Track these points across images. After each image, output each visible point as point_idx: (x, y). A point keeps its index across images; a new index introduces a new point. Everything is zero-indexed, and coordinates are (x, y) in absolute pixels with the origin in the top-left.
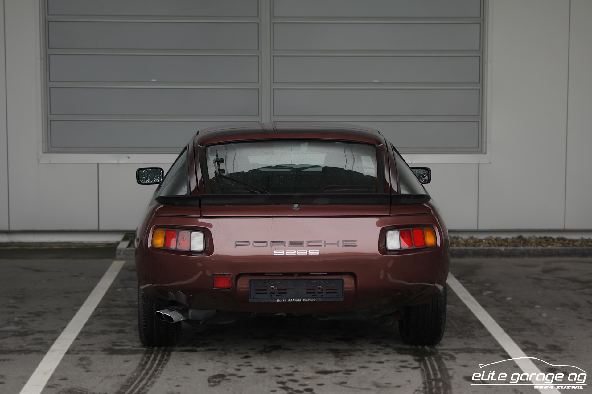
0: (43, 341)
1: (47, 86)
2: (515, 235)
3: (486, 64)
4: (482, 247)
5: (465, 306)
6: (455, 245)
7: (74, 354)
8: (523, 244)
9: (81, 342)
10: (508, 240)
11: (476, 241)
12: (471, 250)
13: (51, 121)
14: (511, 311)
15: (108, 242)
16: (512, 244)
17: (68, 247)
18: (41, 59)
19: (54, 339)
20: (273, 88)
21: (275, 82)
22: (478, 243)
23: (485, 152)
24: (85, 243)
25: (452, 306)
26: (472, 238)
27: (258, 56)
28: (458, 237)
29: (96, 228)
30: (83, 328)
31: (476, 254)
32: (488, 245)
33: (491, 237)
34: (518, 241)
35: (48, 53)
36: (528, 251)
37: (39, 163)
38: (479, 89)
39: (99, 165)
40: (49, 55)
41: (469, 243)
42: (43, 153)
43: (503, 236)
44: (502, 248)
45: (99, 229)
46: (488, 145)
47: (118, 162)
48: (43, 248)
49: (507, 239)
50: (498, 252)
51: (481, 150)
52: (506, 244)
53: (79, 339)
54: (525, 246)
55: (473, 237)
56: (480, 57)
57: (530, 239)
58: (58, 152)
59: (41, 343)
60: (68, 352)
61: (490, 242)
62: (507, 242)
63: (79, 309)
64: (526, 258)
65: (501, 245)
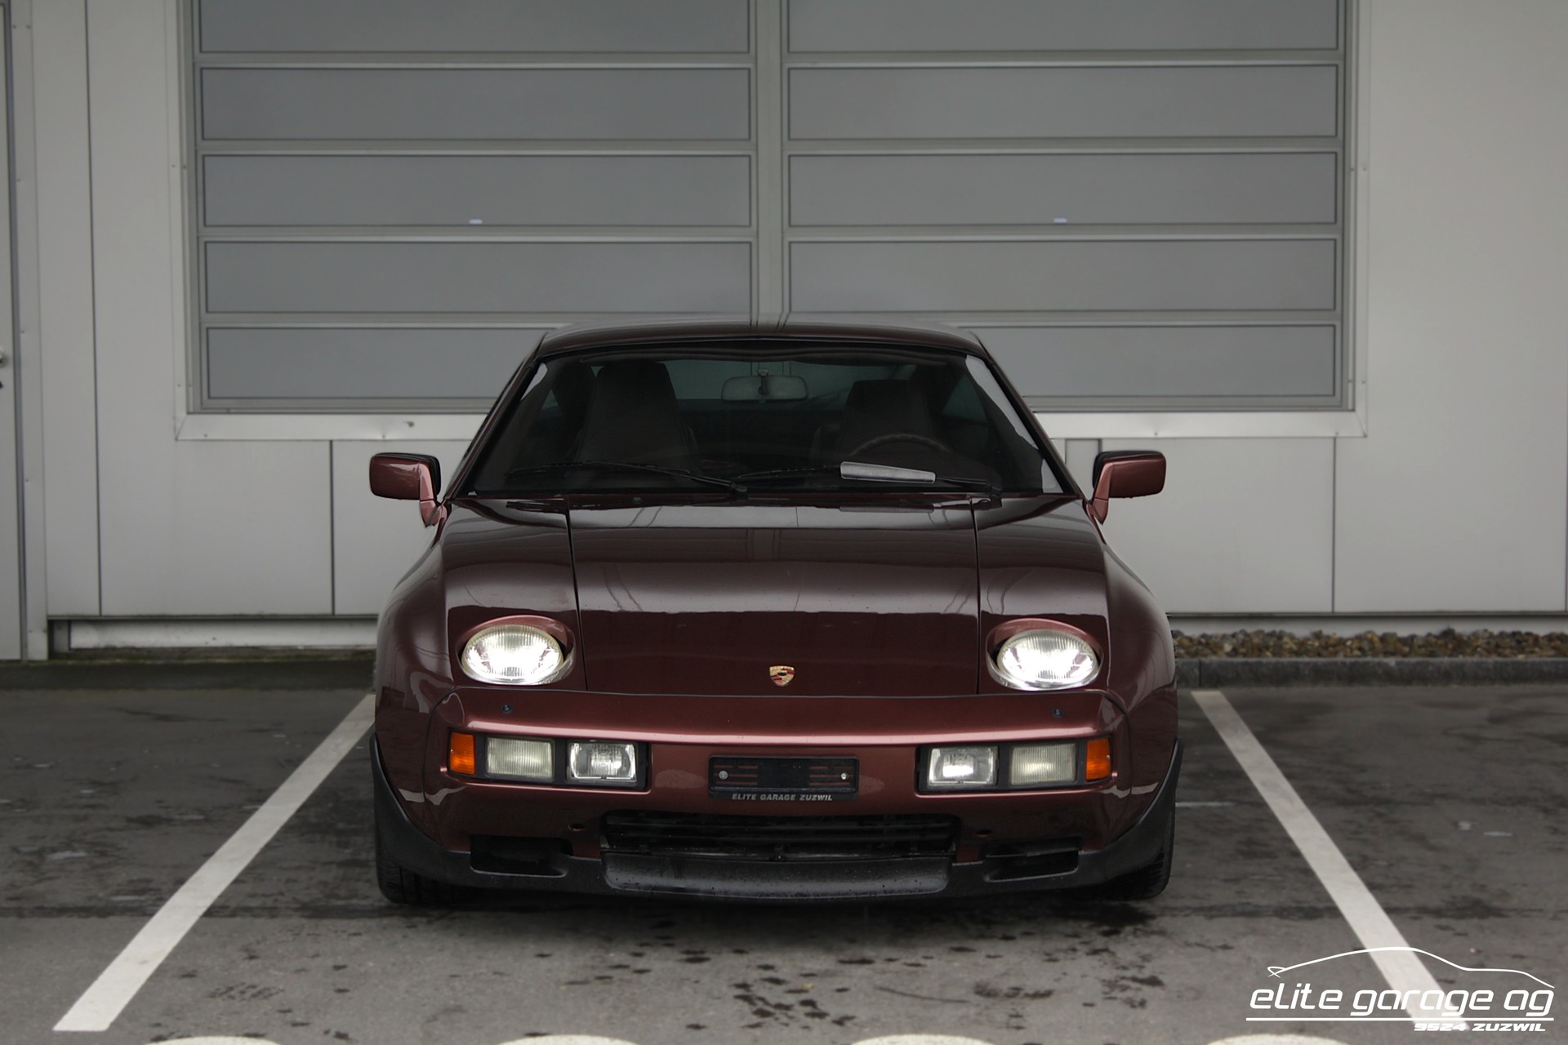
0: (152, 885)
1: (198, 238)
2: (1435, 628)
3: (1353, 173)
4: (1340, 658)
5: (1261, 804)
6: (1268, 653)
7: (225, 916)
8: (1454, 650)
9: (247, 888)
10: (1415, 641)
11: (1326, 643)
12: (1307, 664)
13: (208, 329)
14: (1380, 815)
15: (358, 646)
16: (1423, 650)
17: (252, 661)
18: (183, 167)
19: (180, 882)
20: (788, 239)
21: (793, 223)
22: (1331, 649)
23: (1350, 407)
24: (301, 650)
25: (1226, 804)
26: (1318, 635)
27: (749, 156)
28: (1281, 632)
29: (327, 610)
30: (258, 855)
31: (1321, 675)
32: (1356, 652)
33: (1369, 632)
34: (1440, 642)
35: (201, 153)
36: (1460, 667)
37: (176, 439)
38: (1335, 240)
39: (335, 444)
40: (204, 156)
41: (1310, 647)
42: (189, 413)
43: (1403, 631)
44: (1392, 661)
45: (333, 614)
46: (1359, 387)
47: (384, 436)
48: (188, 661)
49: (1413, 637)
50: (1380, 671)
51: (1341, 401)
52: (1406, 649)
53: (244, 882)
54: (1457, 656)
55: (1320, 632)
56: (1336, 153)
57: (1472, 638)
58: (228, 412)
59: (142, 892)
60: (210, 913)
61: (1366, 645)
62: (1411, 647)
63: (256, 809)
64: (1455, 686)
65: (1393, 654)
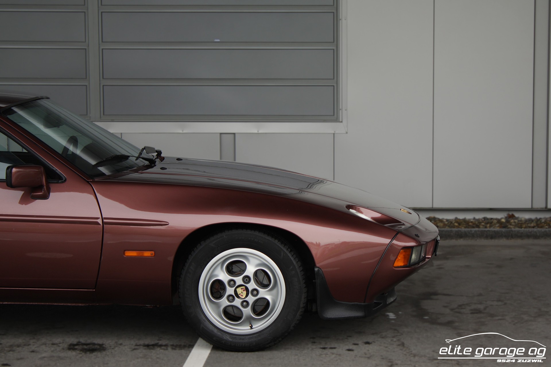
20: (102, 47)
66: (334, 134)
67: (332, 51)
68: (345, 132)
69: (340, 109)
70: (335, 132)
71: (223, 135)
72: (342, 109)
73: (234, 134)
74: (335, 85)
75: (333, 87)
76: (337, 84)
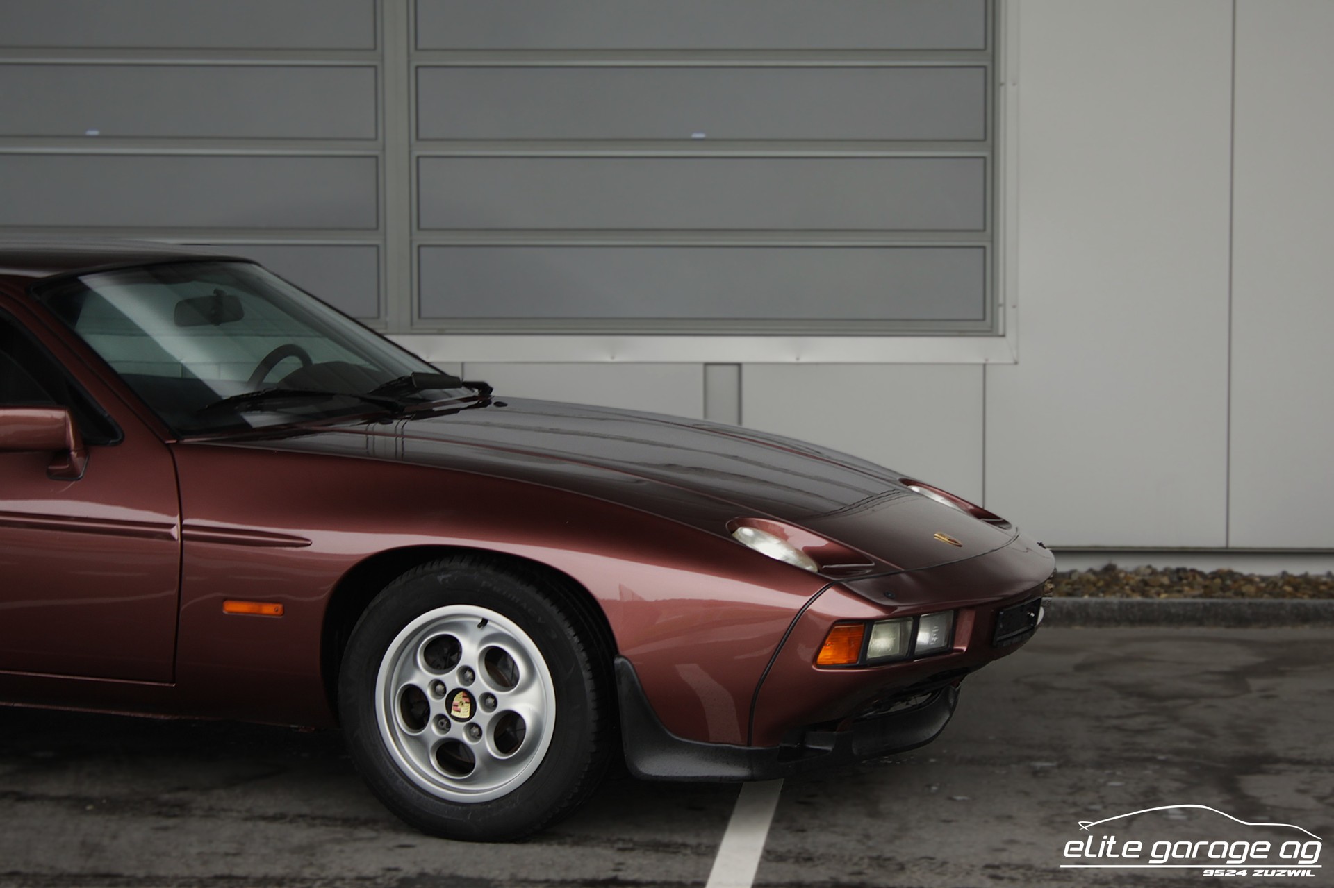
66: (984, 365)
67: (981, 161)
68: (1012, 361)
69: (1000, 305)
70: (987, 360)
71: (710, 368)
72: (1004, 305)
73: (739, 365)
74: (988, 245)
75: (982, 250)
76: (992, 242)
